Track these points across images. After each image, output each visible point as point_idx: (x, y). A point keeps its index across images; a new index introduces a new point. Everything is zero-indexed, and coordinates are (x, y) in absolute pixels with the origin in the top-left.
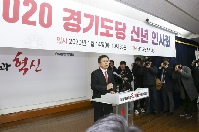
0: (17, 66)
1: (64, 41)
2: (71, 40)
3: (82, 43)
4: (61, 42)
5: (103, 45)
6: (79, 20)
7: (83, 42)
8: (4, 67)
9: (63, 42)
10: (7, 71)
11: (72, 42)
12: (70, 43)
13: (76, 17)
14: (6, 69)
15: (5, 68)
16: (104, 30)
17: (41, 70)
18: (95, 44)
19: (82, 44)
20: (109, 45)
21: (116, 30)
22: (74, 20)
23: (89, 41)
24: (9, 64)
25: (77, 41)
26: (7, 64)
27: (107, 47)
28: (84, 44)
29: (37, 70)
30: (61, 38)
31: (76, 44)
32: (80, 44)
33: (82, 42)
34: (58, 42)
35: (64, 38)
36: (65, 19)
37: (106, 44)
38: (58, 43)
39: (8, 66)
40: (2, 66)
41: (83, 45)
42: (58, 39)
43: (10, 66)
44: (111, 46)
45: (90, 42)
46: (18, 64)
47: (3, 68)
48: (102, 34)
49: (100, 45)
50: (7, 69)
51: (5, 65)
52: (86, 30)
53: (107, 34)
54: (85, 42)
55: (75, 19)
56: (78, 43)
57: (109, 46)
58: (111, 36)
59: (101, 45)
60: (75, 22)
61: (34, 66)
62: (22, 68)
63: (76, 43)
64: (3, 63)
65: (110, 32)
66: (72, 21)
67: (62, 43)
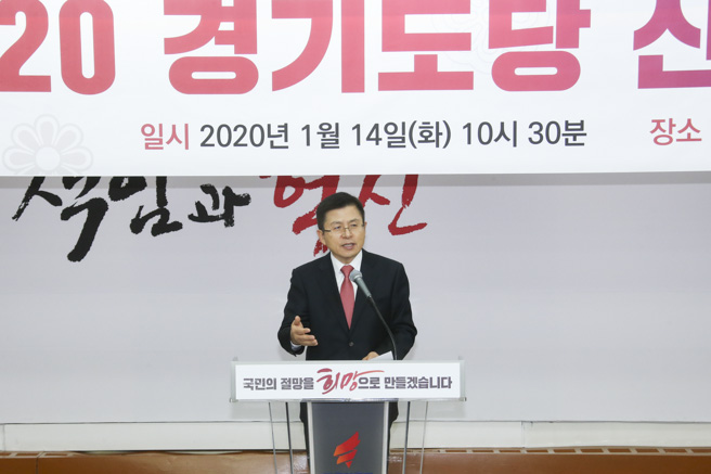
0: (280, 202)
1: (174, 136)
2: (208, 130)
3: (270, 136)
4: (161, 143)
5: (397, 137)
6: (246, 38)
7: (274, 131)
8: (216, 206)
9: (168, 142)
10: (230, 228)
11: (213, 140)
12: (203, 144)
13: (227, 26)
14: (223, 217)
15: (221, 211)
16: (404, 62)
17: (421, 226)
18: (346, 136)
19: (267, 140)
20: (443, 129)
21: (493, 44)
22: (216, 43)
23: (307, 127)
24: (238, 191)
25: (241, 130)
26: (228, 191)
27: (426, 141)
28: (279, 142)
29: (400, 224)
30: (161, 126)
31: (236, 144)
32: (257, 141)
33: (266, 132)
34: (147, 145)
35: (174, 127)
36: (172, 45)
37: (416, 131)
38: (147, 147)
39: (234, 200)
40: (207, 201)
41: (272, 146)
42: (148, 130)
43: (245, 200)
44: (459, 134)
45: (314, 129)
46: (289, 191)
47: (211, 212)
48: (389, 81)
49: (378, 140)
50: (228, 219)
51: (222, 199)
52: (283, 79)
53: (426, 77)
54: (286, 132)
55: (223, 39)
56: (246, 140)
57: (443, 139)
58: (463, 81)
59: (382, 134)
60: (228, 51)
61: (382, 201)
62: (312, 213)
63: (233, 141)
64: (208, 189)
65: (448, 61)
66: (211, 49)
67: (164, 145)
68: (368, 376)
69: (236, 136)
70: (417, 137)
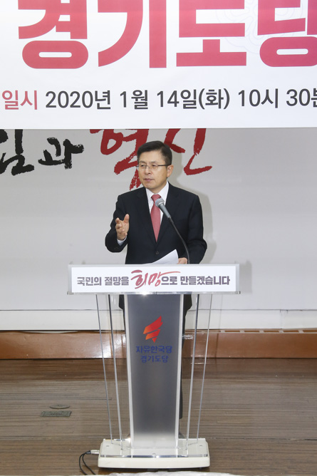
0: (105, 151)
1: (26, 99)
2: (51, 96)
3: (97, 100)
4: (17, 105)
5: (190, 101)
6: (79, 27)
7: (100, 97)
8: (58, 154)
9: (22, 104)
10: (69, 170)
11: (55, 102)
12: (48, 106)
13: (65, 18)
14: (64, 161)
15: (62, 157)
16: (195, 45)
17: (208, 168)
18: (153, 100)
19: (95, 103)
20: (224, 95)
21: (261, 32)
22: (57, 31)
23: (124, 94)
24: (74, 142)
25: (75, 96)
26: (67, 143)
27: (212, 103)
28: (103, 104)
29: (192, 167)
30: (17, 92)
31: (72, 106)
32: (88, 104)
33: (94, 97)
34: (6, 106)
35: (26, 93)
36: (24, 32)
37: (204, 97)
38: (7, 108)
39: (72, 149)
40: (52, 150)
41: (99, 108)
42: (7, 95)
43: (79, 149)
44: (235, 99)
45: (129, 95)
46: (112, 143)
47: (55, 158)
48: (184, 59)
49: (176, 103)
50: (68, 163)
51: (63, 148)
52: (107, 57)
53: (212, 57)
54: (108, 97)
55: (62, 27)
56: (80, 102)
57: (224, 102)
58: (238, 59)
59: (179, 99)
60: (65, 36)
61: (180, 150)
62: (128, 159)
63: (70, 103)
64: (53, 141)
65: (228, 45)
66: (53, 35)
67: (19, 106)
68: (169, 276)
69: (72, 100)
70: (204, 100)
